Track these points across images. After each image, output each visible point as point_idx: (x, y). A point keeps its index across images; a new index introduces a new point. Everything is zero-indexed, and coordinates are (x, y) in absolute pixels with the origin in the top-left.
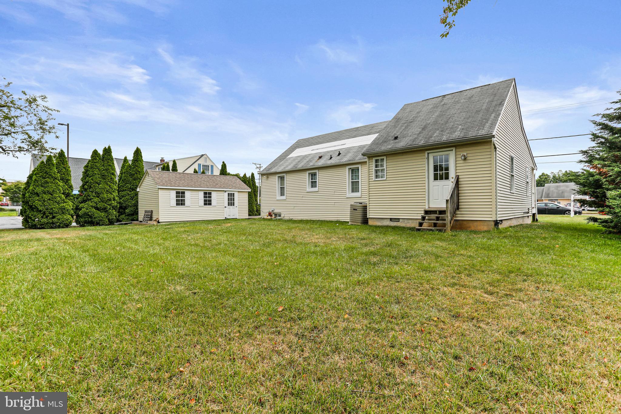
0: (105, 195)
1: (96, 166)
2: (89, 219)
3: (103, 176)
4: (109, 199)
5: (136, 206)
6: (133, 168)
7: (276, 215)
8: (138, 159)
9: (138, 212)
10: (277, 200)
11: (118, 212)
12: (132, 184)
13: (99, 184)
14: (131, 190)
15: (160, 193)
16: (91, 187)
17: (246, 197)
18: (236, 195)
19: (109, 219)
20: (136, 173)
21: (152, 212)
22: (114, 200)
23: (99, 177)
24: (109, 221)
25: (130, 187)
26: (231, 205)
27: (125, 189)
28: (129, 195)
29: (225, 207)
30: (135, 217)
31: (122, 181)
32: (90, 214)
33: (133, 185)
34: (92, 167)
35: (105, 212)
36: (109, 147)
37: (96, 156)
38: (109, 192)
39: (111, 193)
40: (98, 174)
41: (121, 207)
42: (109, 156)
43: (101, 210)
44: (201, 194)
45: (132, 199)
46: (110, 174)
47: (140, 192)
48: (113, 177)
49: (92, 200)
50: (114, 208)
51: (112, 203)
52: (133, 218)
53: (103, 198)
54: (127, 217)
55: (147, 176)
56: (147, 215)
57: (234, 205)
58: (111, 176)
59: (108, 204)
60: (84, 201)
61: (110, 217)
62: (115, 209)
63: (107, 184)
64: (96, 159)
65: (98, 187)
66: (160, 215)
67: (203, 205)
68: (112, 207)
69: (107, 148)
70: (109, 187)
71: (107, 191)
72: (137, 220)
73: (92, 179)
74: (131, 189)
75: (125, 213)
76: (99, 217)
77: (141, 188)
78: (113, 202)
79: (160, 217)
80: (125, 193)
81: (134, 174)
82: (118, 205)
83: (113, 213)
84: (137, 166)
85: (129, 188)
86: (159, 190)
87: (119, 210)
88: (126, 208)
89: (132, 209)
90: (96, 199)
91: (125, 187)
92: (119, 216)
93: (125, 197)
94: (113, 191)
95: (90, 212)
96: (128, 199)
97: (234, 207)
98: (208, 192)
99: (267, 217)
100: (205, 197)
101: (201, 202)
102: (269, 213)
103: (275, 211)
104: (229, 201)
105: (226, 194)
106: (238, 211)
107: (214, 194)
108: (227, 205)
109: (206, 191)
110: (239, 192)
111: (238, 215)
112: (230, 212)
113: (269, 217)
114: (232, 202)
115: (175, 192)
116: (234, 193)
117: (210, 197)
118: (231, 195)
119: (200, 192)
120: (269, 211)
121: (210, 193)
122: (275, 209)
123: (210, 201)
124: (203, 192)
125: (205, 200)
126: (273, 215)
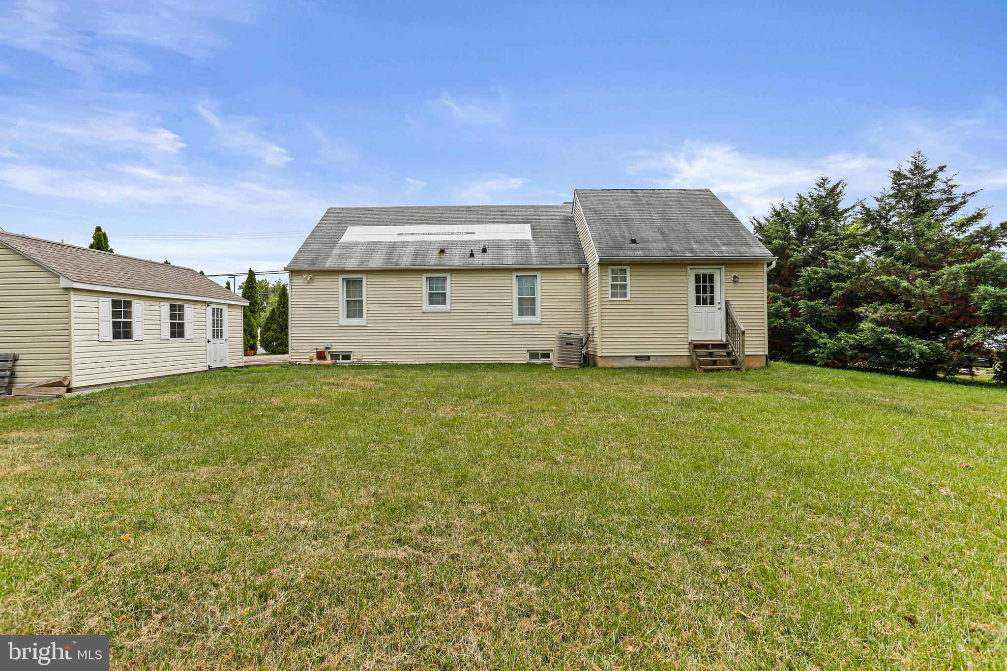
7: (334, 356)
10: (340, 326)
15: (73, 303)
17: (239, 314)
18: (226, 310)
21: (15, 359)
26: (218, 337)
29: (208, 341)
44: (165, 308)
57: (221, 337)
66: (74, 367)
67: (169, 337)
79: (75, 373)
86: (72, 294)
97: (222, 341)
98: (177, 303)
99: (311, 360)
100: (172, 317)
101: (166, 330)
102: (316, 354)
103: (335, 349)
104: (214, 327)
105: (209, 310)
106: (228, 351)
107: (188, 310)
108: (210, 337)
109: (173, 303)
110: (230, 306)
111: (228, 358)
112: (216, 352)
113: (316, 361)
114: (219, 328)
115: (110, 300)
116: (221, 309)
117: (181, 317)
118: (217, 313)
119: (162, 304)
120: (317, 349)
121: (181, 308)
122: (333, 344)
123: (181, 326)
124: (168, 304)
125: (173, 326)
126: (329, 357)
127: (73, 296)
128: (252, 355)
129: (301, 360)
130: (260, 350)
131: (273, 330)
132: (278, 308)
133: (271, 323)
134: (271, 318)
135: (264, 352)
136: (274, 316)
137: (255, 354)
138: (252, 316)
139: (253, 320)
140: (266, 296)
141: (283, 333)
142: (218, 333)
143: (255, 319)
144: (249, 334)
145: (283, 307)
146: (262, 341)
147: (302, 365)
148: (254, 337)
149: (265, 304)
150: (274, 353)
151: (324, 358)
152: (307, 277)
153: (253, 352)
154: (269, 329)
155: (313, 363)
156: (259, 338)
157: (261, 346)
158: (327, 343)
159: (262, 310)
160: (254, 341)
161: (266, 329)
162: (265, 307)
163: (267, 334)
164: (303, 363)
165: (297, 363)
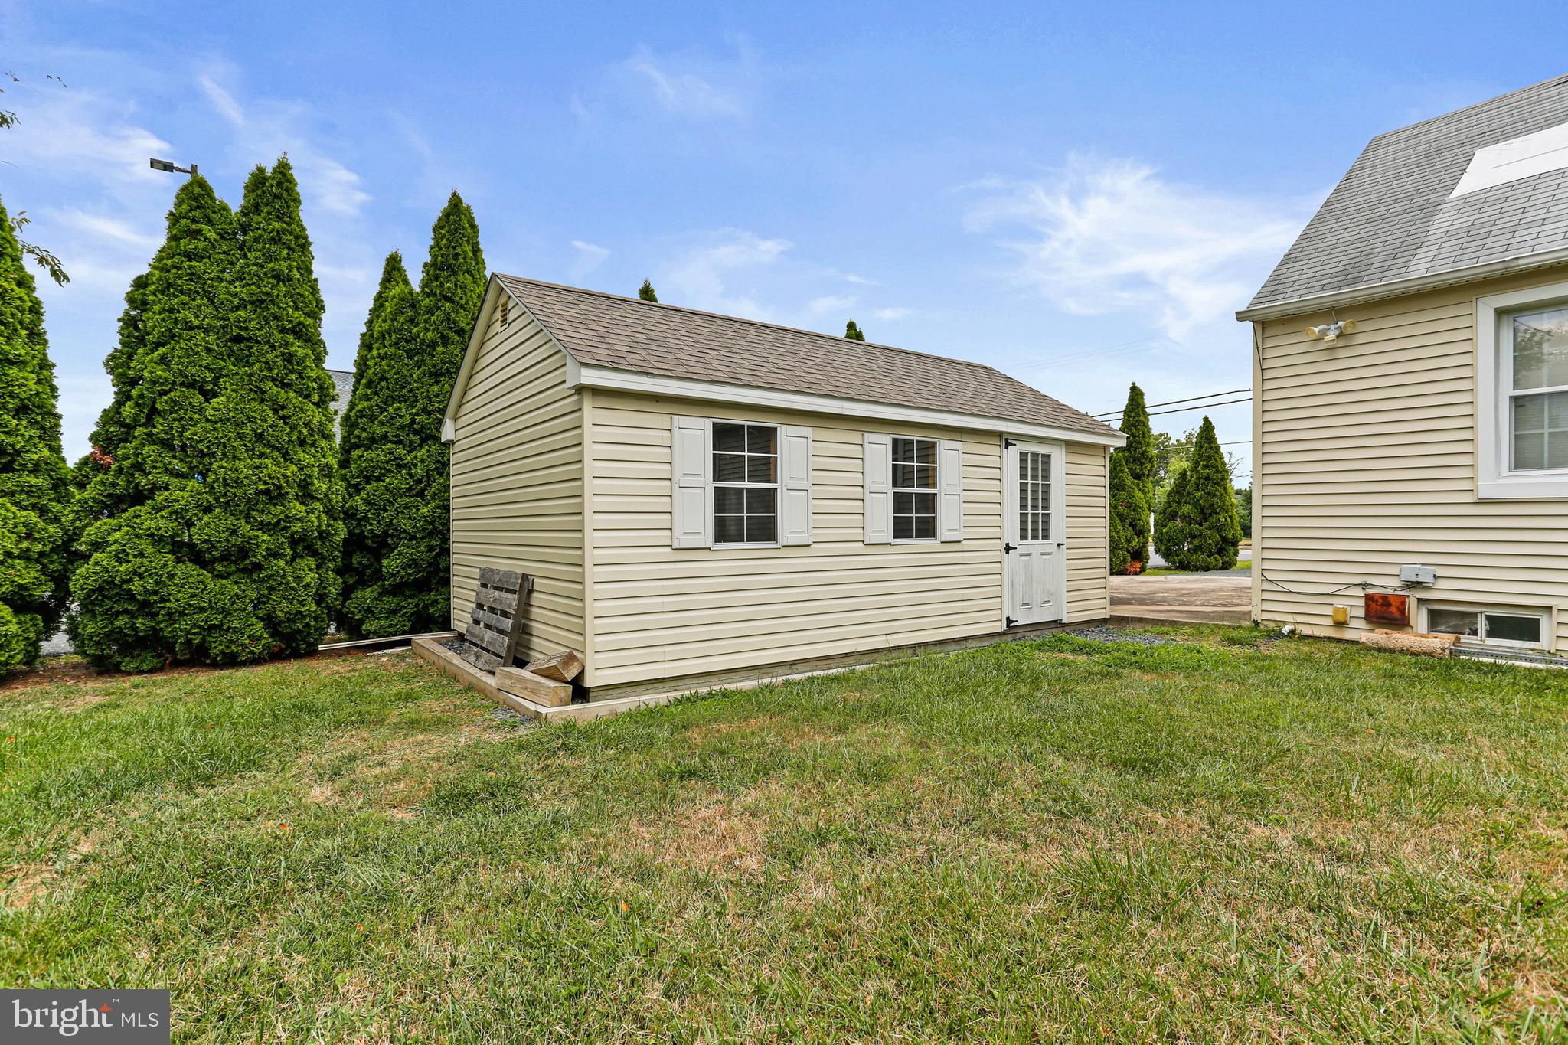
0: (240, 465)
1: (194, 277)
2: (139, 623)
3: (238, 339)
4: (267, 492)
5: (439, 531)
6: (430, 311)
7: (1450, 620)
8: (456, 256)
9: (448, 569)
10: (1483, 502)
11: (339, 572)
12: (419, 405)
13: (208, 395)
14: (416, 439)
15: (590, 433)
16: (153, 411)
17: (1098, 472)
18: (1059, 460)
19: (270, 621)
20: (443, 337)
21: (525, 588)
22: (306, 495)
23: (209, 350)
24: (274, 634)
25: (407, 419)
26: (1035, 537)
27: (380, 431)
28: (400, 467)
29: (1008, 549)
30: (435, 602)
31: (369, 385)
32: (136, 586)
33: (424, 410)
34: (169, 285)
35: (247, 572)
36: (283, 168)
37: (197, 214)
38: (269, 445)
39: (286, 456)
40: (207, 331)
41: (354, 543)
42: (280, 219)
43: (214, 560)
44: (879, 450)
45: (421, 494)
46: (283, 330)
47: (458, 447)
48: (298, 348)
49: (160, 498)
50: (302, 545)
51: (288, 519)
52: (426, 607)
53: (226, 484)
54: (390, 601)
55: (497, 327)
56: (492, 610)
57: (1046, 537)
58: (286, 344)
59: (264, 526)
60: (114, 504)
61: (280, 607)
62: (315, 553)
63: (261, 395)
64: (199, 231)
65: (201, 410)
66: (592, 625)
67: (888, 535)
68: (293, 543)
69: (269, 172)
70: (276, 411)
71: (260, 437)
72: (444, 623)
73: (164, 360)
74: (416, 432)
75: (378, 575)
76: (203, 610)
77: (462, 422)
78: (298, 508)
79: (593, 642)
80: (379, 454)
81: (433, 345)
82: (340, 524)
83: (298, 579)
84: (450, 300)
85: (402, 428)
86: (587, 405)
87: (347, 554)
88: (382, 545)
89: (419, 551)
90: (184, 493)
91: (382, 424)
92: (346, 593)
93: (378, 479)
94: (302, 443)
95: (141, 576)
96: (394, 493)
97: (1047, 549)
98: (915, 436)
99: (1341, 624)
100: (899, 476)
101: (882, 516)
102: (1362, 602)
103: (1447, 591)
104: (1023, 506)
105: (1011, 457)
106: (1066, 575)
107: (949, 457)
108: (1012, 535)
109: (904, 435)
110: (1072, 449)
111: (1065, 596)
112: (1030, 579)
113: (1360, 632)
114: (1040, 511)
115: (707, 425)
116: (1047, 457)
117: (928, 477)
118: (1034, 467)
119: (870, 437)
120: (1364, 586)
121: (927, 451)
122: (1440, 572)
123: (928, 503)
124: (887, 440)
125: (901, 503)
126: (1420, 620)
127: (591, 413)
128: (1136, 574)
129: (1299, 619)
130: (1155, 559)
131: (1184, 517)
132: (1194, 469)
133: (1179, 503)
134: (1178, 492)
135: (1162, 562)
136: (1185, 487)
137: (1143, 570)
138: (1138, 485)
139: (1139, 494)
140: (1163, 457)
141: (1205, 525)
142: (1035, 526)
143: (1143, 492)
144: (1131, 525)
145: (1205, 467)
146: (1159, 540)
147: (1303, 637)
148: (1141, 532)
149: (1162, 474)
150: (1184, 567)
151: (1400, 621)
152: (1324, 333)
153: (1139, 565)
154: (1173, 516)
155: (1348, 635)
156: (1152, 532)
157: (1157, 551)
158: (1416, 567)
159: (1157, 483)
160: (1142, 540)
161: (1168, 515)
162: (1162, 479)
163: (1170, 525)
164: (1306, 631)
165: (1286, 630)
